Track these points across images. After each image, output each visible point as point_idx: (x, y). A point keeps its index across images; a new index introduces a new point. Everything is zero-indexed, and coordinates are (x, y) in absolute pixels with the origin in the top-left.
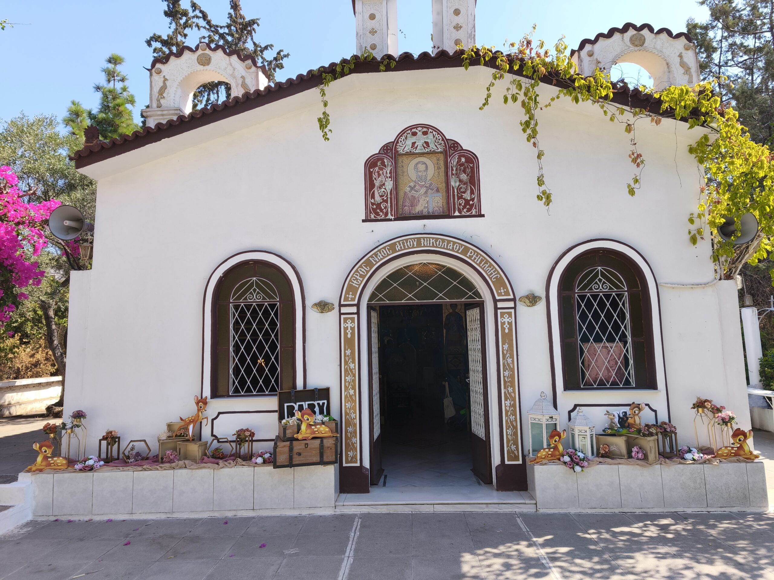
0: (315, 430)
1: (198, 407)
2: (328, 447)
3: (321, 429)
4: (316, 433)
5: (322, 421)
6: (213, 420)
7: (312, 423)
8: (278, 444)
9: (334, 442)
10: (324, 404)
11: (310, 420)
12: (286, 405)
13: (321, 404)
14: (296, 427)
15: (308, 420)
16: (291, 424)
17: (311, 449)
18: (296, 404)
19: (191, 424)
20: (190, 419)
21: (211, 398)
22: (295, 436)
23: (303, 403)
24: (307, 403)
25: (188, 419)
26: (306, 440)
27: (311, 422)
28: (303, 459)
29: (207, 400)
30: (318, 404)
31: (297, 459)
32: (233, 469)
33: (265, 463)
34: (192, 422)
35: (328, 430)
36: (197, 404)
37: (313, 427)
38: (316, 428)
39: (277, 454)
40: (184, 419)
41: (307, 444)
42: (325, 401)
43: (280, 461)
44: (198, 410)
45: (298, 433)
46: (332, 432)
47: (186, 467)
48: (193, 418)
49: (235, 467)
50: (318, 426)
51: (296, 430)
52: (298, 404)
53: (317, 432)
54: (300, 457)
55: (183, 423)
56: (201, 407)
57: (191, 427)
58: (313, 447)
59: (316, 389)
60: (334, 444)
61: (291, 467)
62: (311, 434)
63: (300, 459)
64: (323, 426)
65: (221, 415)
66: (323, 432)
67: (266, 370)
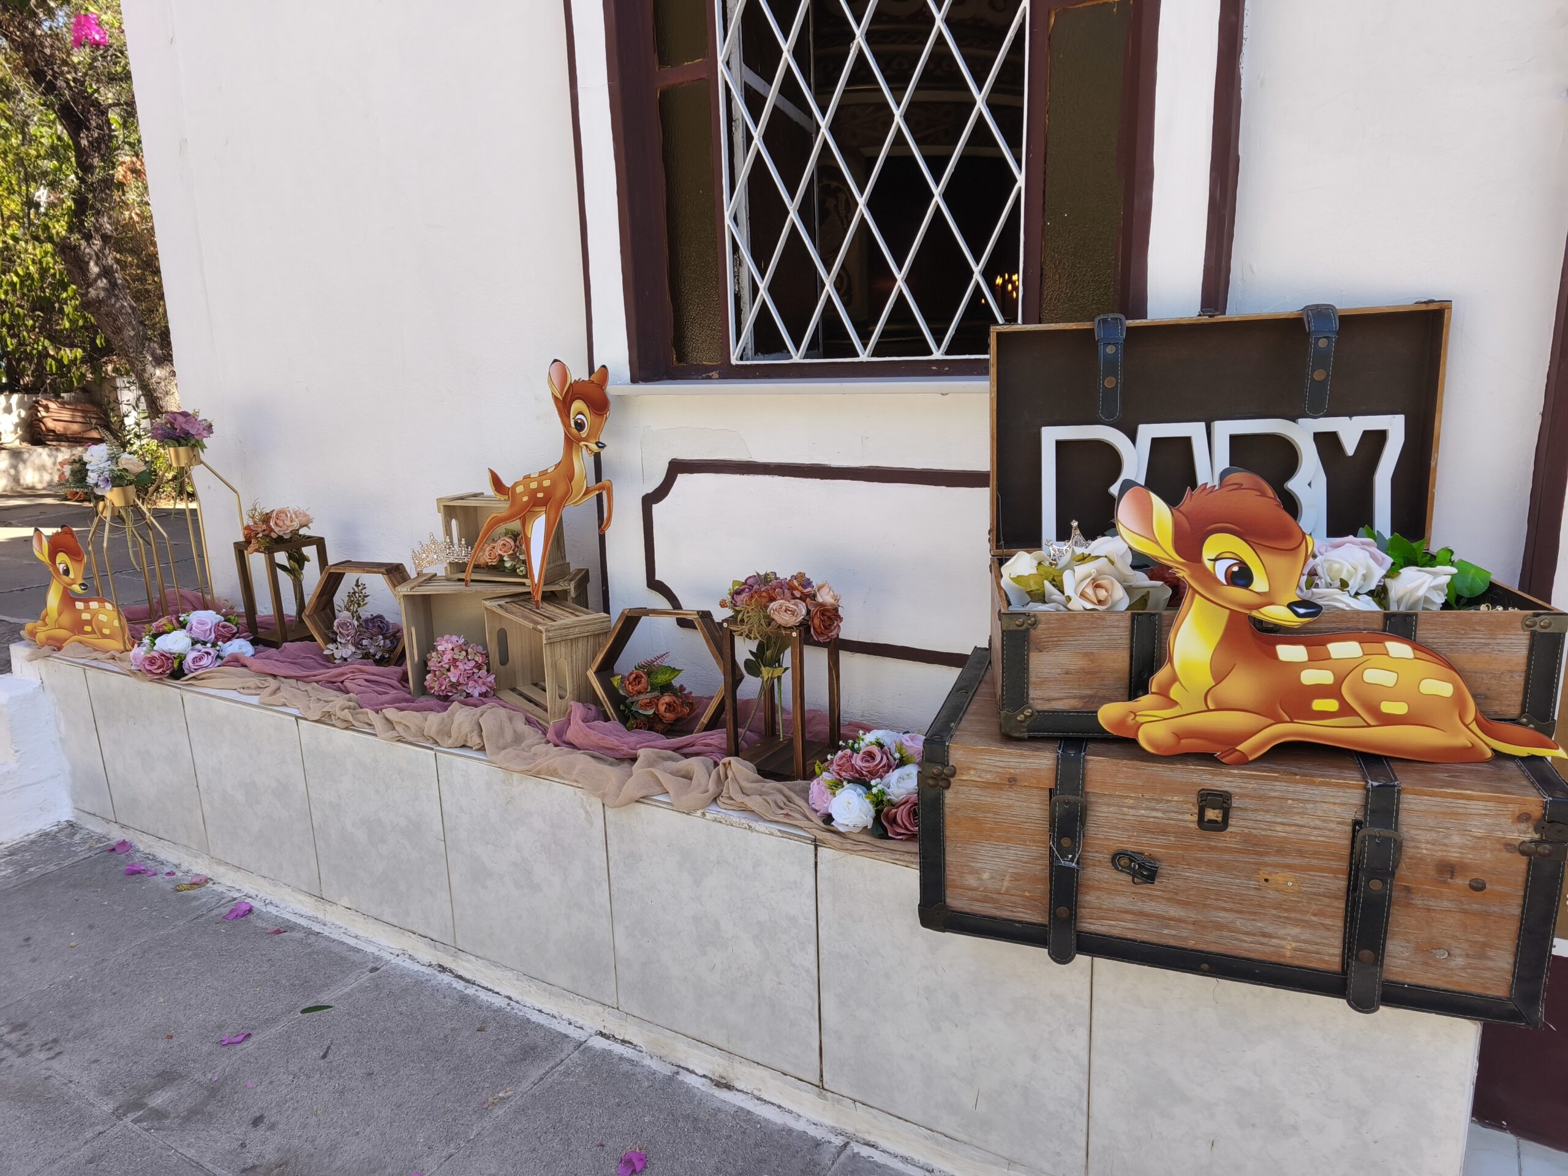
0: (1311, 677)
1: (566, 425)
2: (1448, 869)
4: (1319, 705)
5: (1380, 594)
6: (650, 501)
7: (1278, 614)
8: (957, 755)
9: (1526, 834)
10: (1374, 441)
11: (1260, 584)
12: (1050, 436)
13: (1350, 446)
14: (1120, 633)
15: (1241, 577)
16: (1077, 604)
17: (1255, 845)
18: (1133, 438)
19: (536, 515)
20: (534, 485)
21: (634, 380)
22: (1109, 714)
23: (1195, 430)
24: (1224, 429)
25: (527, 486)
26: (1206, 758)
27: (1268, 599)
28: (1175, 912)
29: (611, 390)
30: (1327, 443)
31: (1121, 902)
32: (696, 820)
33: (884, 836)
34: (544, 502)
35: (1445, 689)
36: (564, 405)
37: (1290, 653)
38: (1318, 659)
39: (951, 830)
40: (508, 483)
41: (1222, 800)
42: (1395, 426)
43: (971, 881)
44: (571, 442)
45: (1137, 686)
46: (1489, 722)
47: (482, 749)
48: (547, 483)
49: (713, 812)
51: (1119, 660)
52: (1148, 432)
53: (1332, 705)
54: (1144, 889)
55: (502, 506)
56: (580, 426)
57: (538, 531)
58: (1280, 832)
59: (1321, 312)
60: (1522, 850)
61: (1062, 956)
62: (1269, 711)
63: (1150, 907)
64: (1398, 649)
65: (682, 479)
66: (1387, 707)
67: (937, 191)
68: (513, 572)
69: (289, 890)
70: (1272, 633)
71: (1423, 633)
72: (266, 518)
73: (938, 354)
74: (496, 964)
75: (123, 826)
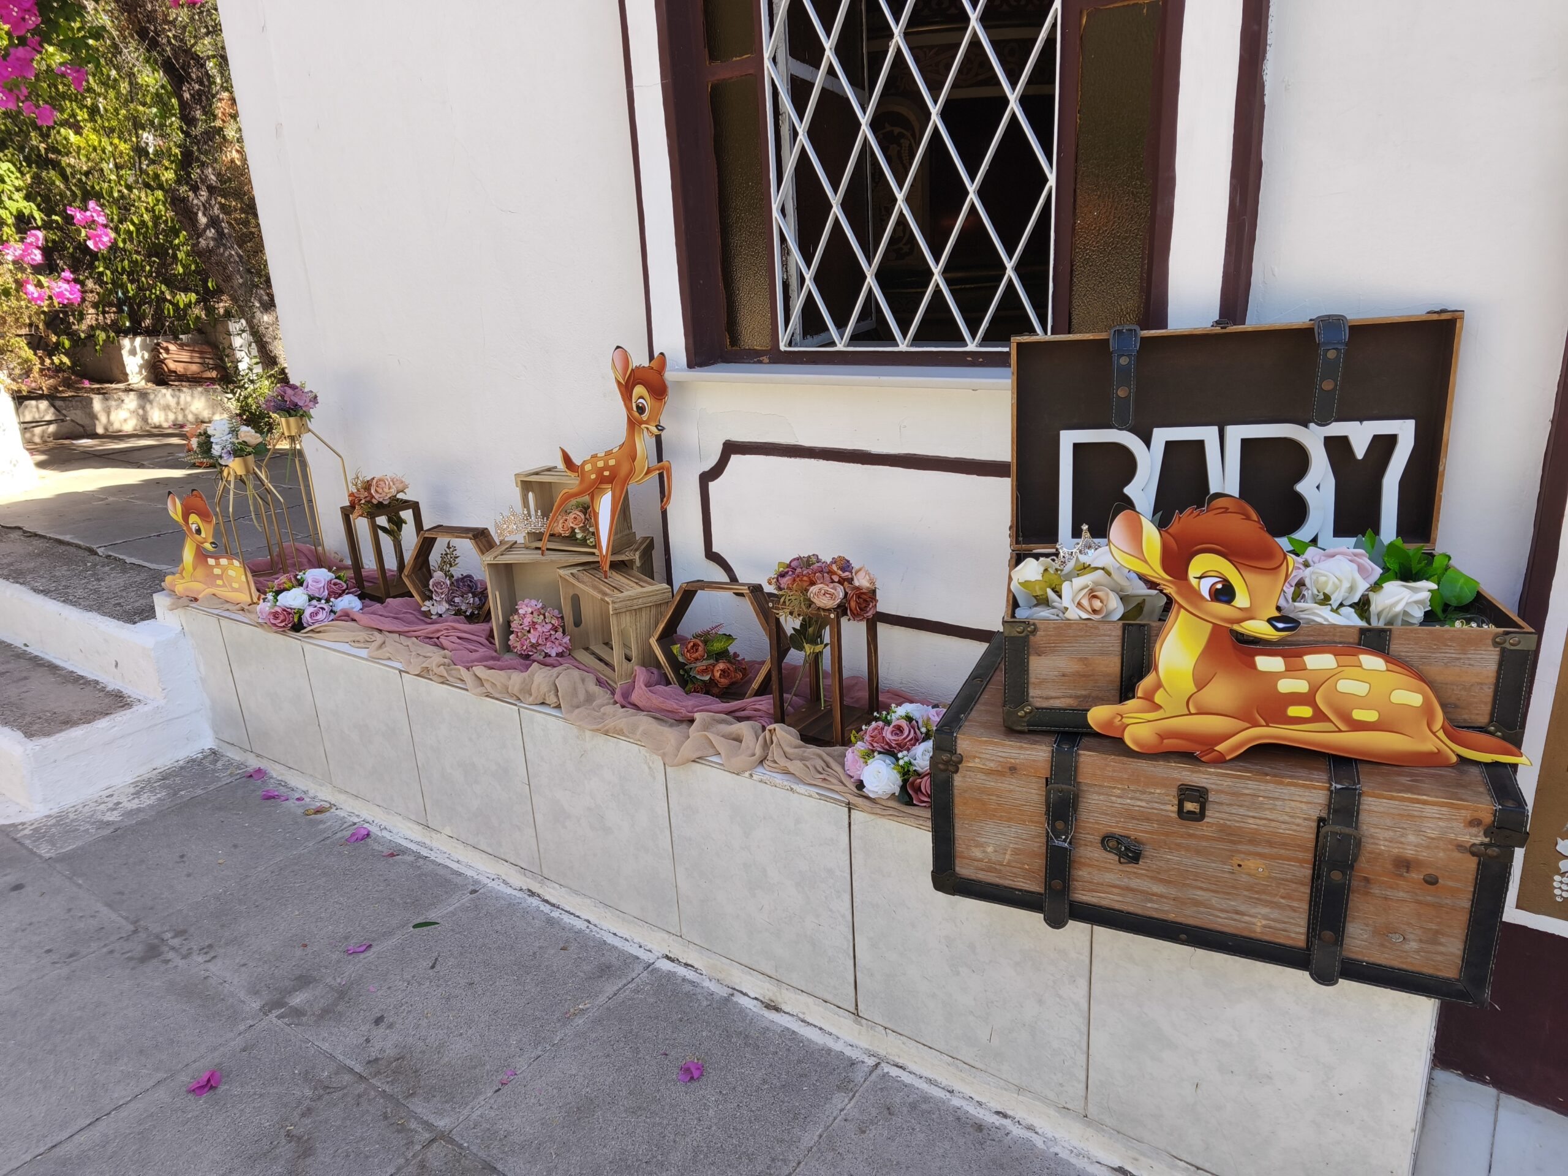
0: (1286, 686)
1: (629, 409)
2: (1404, 865)
3: (1345, 686)
4: (1293, 711)
5: (1362, 606)
6: (707, 478)
7: (1258, 627)
8: (964, 744)
9: (1477, 837)
10: (1384, 445)
11: (1242, 600)
12: (1068, 439)
13: (1360, 450)
14: (1112, 639)
15: (1224, 593)
16: (1074, 613)
17: (1231, 835)
18: (1147, 442)
19: (603, 491)
20: (600, 464)
21: (691, 365)
22: (1098, 715)
23: (1208, 434)
24: (1236, 433)
25: (594, 465)
26: (1187, 757)
27: (1249, 614)
28: (1157, 888)
29: (669, 376)
30: (1338, 447)
31: (1110, 877)
32: (744, 779)
33: (910, 803)
34: (610, 480)
35: (1416, 700)
36: (626, 389)
37: (1267, 663)
38: (1294, 669)
39: (959, 809)
40: (577, 461)
41: (1200, 795)
42: (1405, 431)
43: (977, 853)
44: (633, 425)
45: (1126, 691)
46: (1456, 727)
47: (559, 707)
48: (612, 462)
49: (760, 773)
50: (1319, 662)
51: (1111, 665)
52: (1162, 435)
53: (1306, 712)
54: (1130, 868)
55: (572, 482)
56: (641, 410)
57: (605, 506)
58: (1252, 824)
59: (1331, 323)
60: (1473, 851)
61: (1056, 922)
62: (1246, 716)
63: (1135, 883)
64: (1372, 662)
65: (735, 460)
66: (1358, 715)
67: (972, 188)
68: (583, 542)
69: (400, 818)
70: (1250, 645)
71: (1396, 647)
72: (367, 486)
73: (972, 346)
74: (576, 892)
75: (258, 756)
